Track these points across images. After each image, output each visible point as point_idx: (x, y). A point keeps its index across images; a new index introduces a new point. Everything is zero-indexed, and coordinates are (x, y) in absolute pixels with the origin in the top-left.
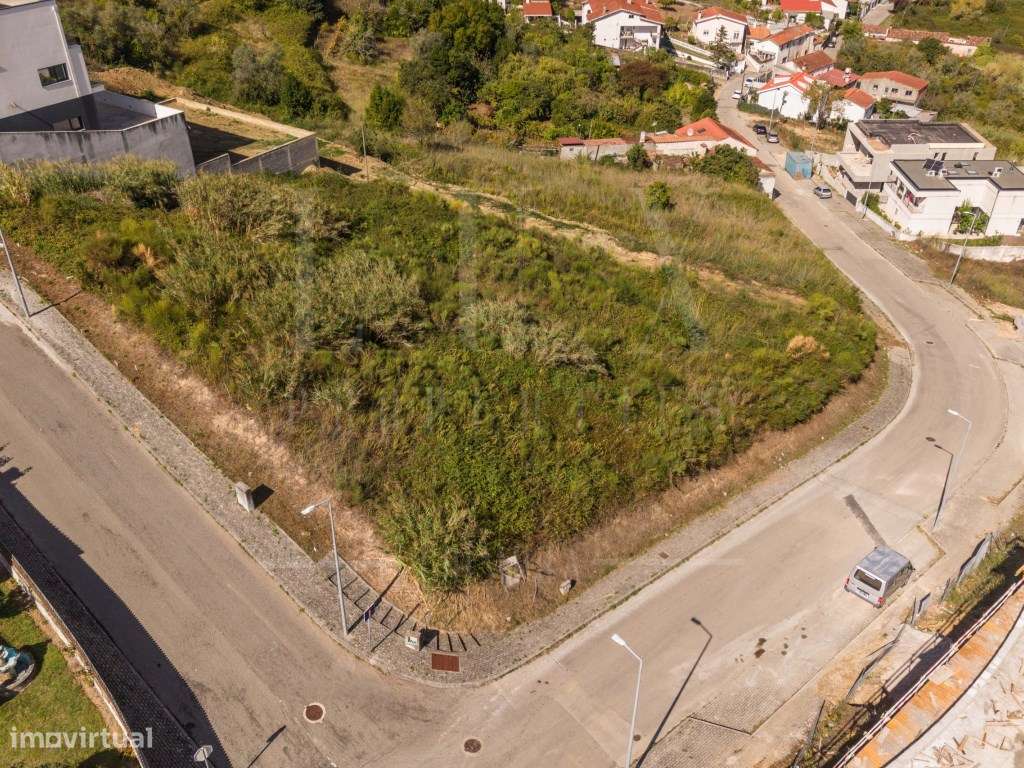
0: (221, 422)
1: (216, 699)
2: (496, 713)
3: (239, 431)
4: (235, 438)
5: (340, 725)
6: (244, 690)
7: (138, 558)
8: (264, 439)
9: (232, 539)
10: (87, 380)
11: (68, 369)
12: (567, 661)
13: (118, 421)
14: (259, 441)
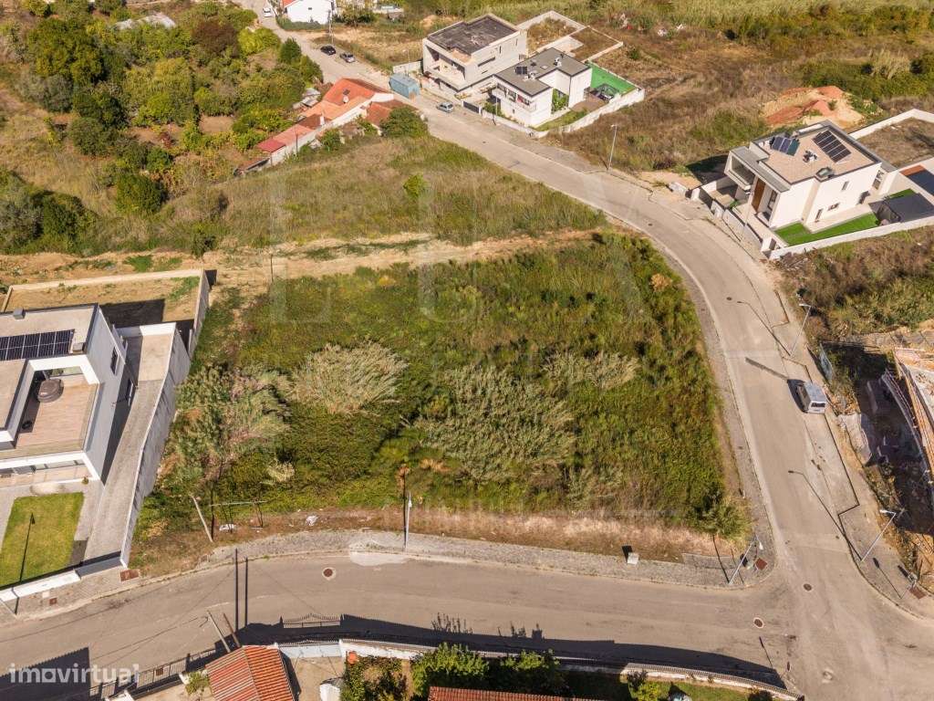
0: (570, 530)
1: (729, 649)
2: (795, 569)
3: (584, 529)
4: (585, 533)
5: (770, 619)
6: (732, 637)
7: (631, 623)
8: (600, 524)
9: (645, 582)
10: (486, 559)
11: (468, 561)
12: (781, 526)
13: (529, 568)
14: (599, 526)
